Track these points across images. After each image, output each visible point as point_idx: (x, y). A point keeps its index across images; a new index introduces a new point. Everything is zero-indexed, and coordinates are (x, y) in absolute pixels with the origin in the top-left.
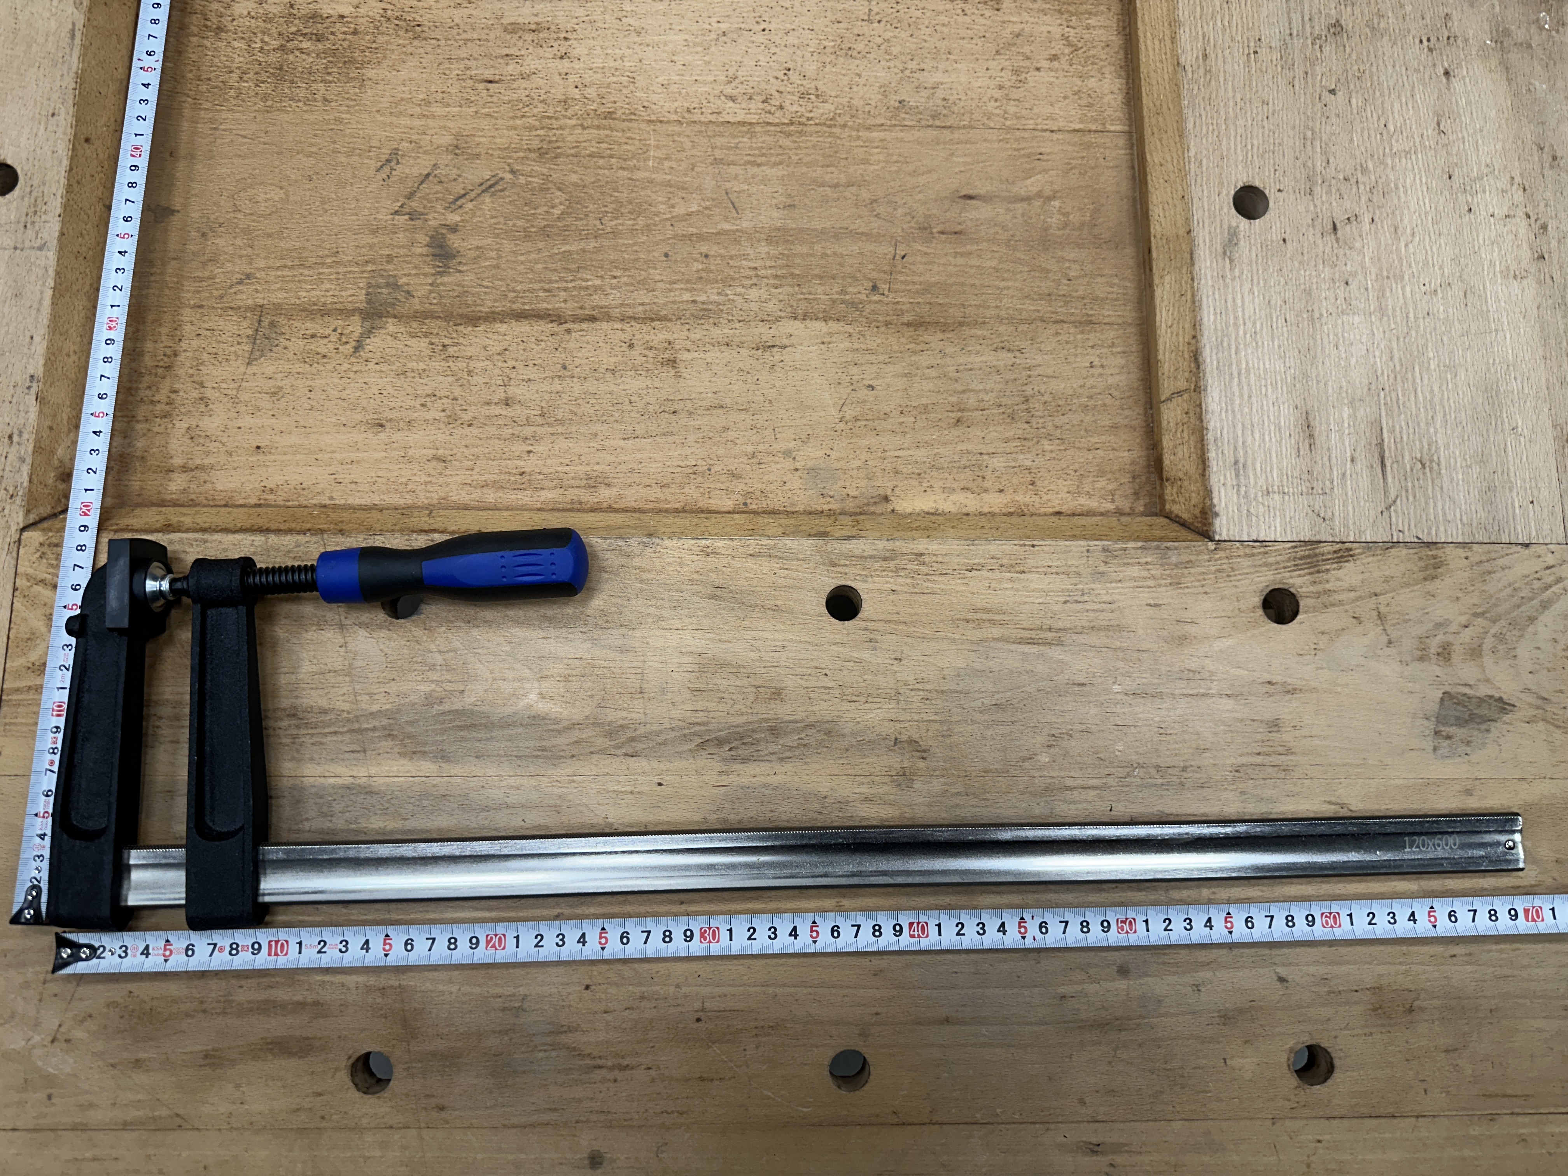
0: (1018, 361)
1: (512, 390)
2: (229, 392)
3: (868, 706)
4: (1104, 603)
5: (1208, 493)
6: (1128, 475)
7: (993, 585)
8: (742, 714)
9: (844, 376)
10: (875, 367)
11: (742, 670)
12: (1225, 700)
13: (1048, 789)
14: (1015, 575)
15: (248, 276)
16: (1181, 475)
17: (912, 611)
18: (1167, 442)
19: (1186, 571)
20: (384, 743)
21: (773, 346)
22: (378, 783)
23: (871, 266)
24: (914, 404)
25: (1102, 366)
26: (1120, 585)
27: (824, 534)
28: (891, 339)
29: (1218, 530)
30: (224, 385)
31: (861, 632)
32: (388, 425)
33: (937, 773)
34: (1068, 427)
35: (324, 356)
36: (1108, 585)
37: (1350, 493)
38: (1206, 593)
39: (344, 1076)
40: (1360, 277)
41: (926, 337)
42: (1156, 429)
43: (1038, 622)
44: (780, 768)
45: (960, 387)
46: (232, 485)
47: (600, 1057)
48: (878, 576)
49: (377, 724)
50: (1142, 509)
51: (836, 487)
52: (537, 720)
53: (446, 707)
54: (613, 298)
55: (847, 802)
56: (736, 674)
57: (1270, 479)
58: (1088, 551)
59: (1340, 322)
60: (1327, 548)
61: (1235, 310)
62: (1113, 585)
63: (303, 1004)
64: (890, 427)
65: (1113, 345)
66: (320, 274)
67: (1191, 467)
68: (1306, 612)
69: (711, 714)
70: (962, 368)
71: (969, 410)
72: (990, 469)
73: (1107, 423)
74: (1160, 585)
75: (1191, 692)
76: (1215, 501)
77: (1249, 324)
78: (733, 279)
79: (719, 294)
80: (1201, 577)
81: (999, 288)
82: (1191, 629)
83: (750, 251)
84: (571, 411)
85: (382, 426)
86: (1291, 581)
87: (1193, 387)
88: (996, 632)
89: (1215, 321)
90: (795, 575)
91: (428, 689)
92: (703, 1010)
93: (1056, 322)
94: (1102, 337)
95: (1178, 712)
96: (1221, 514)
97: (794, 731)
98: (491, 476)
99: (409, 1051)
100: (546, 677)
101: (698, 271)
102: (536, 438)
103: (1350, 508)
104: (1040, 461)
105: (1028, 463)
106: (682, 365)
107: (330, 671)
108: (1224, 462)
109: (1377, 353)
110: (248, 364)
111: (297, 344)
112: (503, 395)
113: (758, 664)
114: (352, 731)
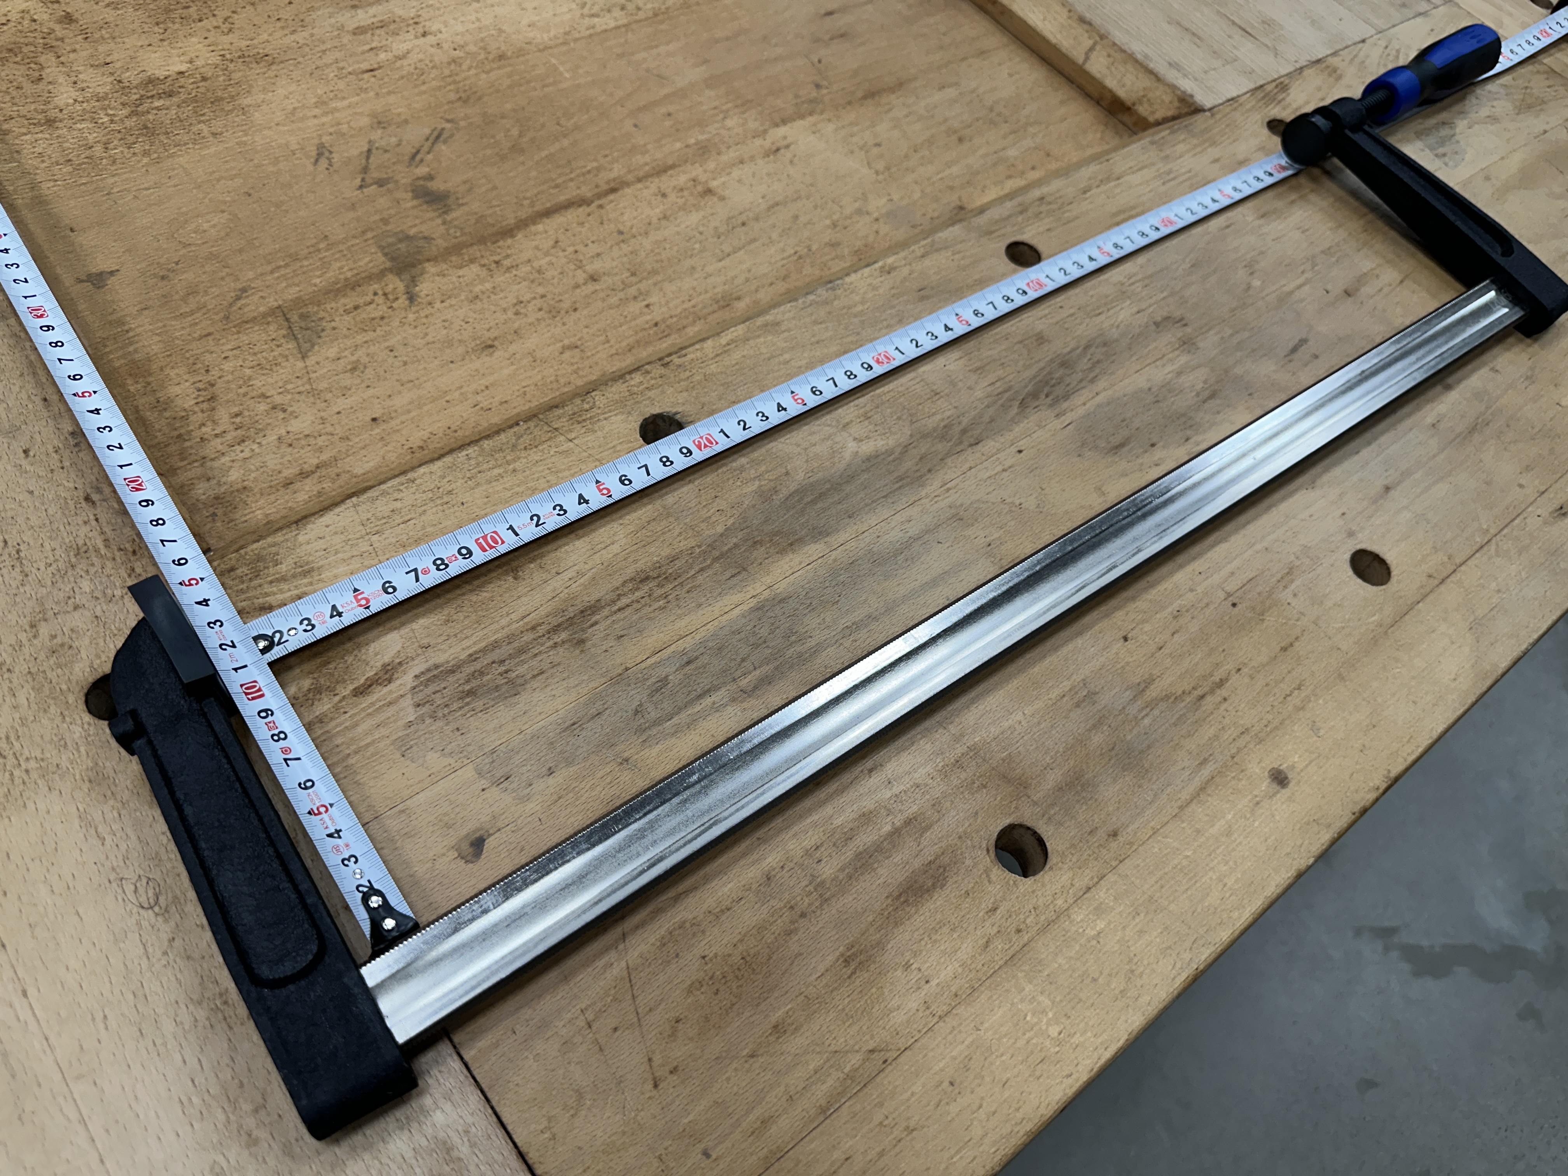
0: (961, 90)
1: (590, 268)
2: (301, 389)
3: (1112, 312)
4: (1186, 173)
5: (1173, 88)
6: (1101, 125)
8: (1029, 366)
9: (851, 146)
10: (869, 131)
14: (1117, 182)
15: (244, 290)
16: (1142, 93)
18: (1111, 83)
19: (1210, 134)
20: (755, 553)
21: (779, 149)
22: (781, 587)
24: (919, 142)
25: (1017, 73)
26: (1181, 158)
28: (861, 111)
29: (1202, 104)
30: (289, 387)
32: (496, 343)
33: (1204, 329)
34: (1034, 113)
35: (382, 318)
36: (1177, 162)
37: (1248, 54)
38: (1235, 140)
39: (999, 874)
41: (885, 101)
44: (1095, 388)
45: (940, 120)
46: (372, 464)
47: (1194, 688)
48: (1027, 226)
49: (735, 540)
51: (918, 217)
52: (872, 461)
53: (784, 492)
54: (617, 170)
58: (1142, 149)
60: (1269, 88)
62: (1179, 160)
63: (896, 832)
64: (916, 163)
65: (1011, 59)
66: (321, 259)
69: (1007, 379)
70: (929, 108)
71: (960, 130)
72: (1012, 158)
74: (1206, 148)
76: (1183, 89)
78: (705, 120)
79: (702, 134)
80: (1222, 134)
83: (702, 99)
84: (657, 261)
85: (491, 346)
86: (1271, 113)
87: (1098, 38)
90: (968, 253)
91: (754, 488)
92: (1229, 595)
93: (962, 60)
94: (1000, 57)
96: (1194, 95)
97: (1079, 357)
98: (631, 339)
99: (1035, 803)
100: (848, 424)
101: (671, 126)
102: (644, 293)
104: (1039, 140)
105: (1032, 145)
106: (718, 190)
107: (649, 523)
108: (1163, 66)
110: (303, 358)
111: (343, 322)
112: (585, 275)
114: (716, 559)
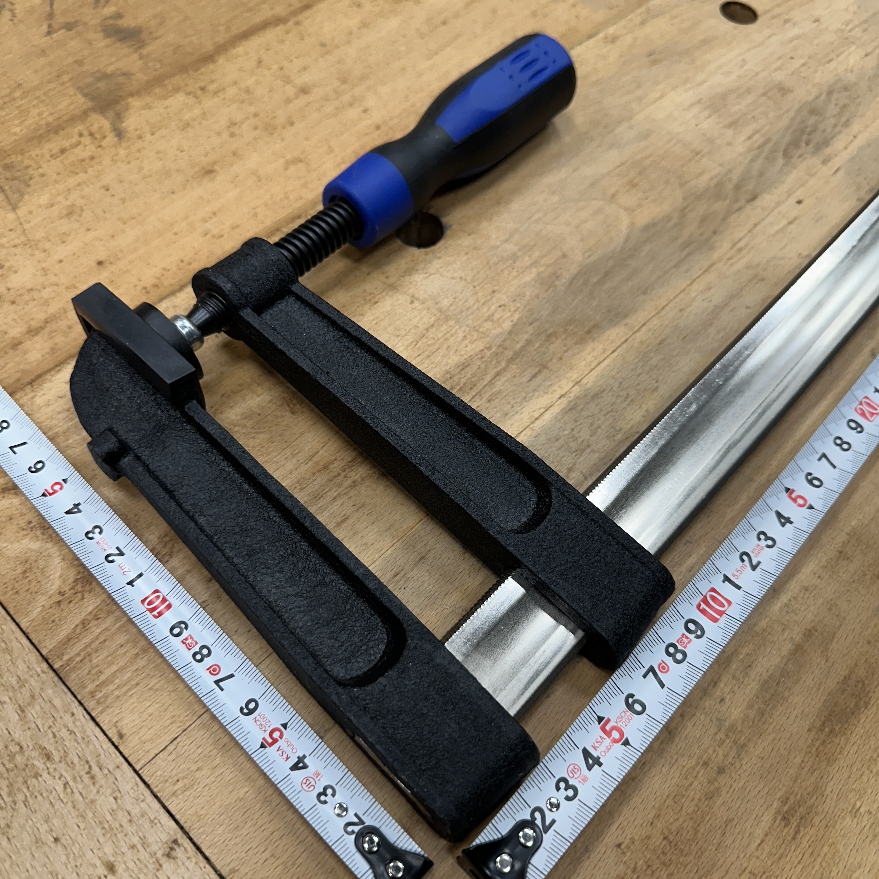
1: (298, 82)
2: (16, 241)
22: (590, 380)
35: (92, 158)
63: (798, 650)
69: (763, 132)
84: (366, 67)
85: (211, 171)
91: (533, 276)
110: (14, 209)
111: (51, 167)
112: (295, 90)
114: (511, 361)
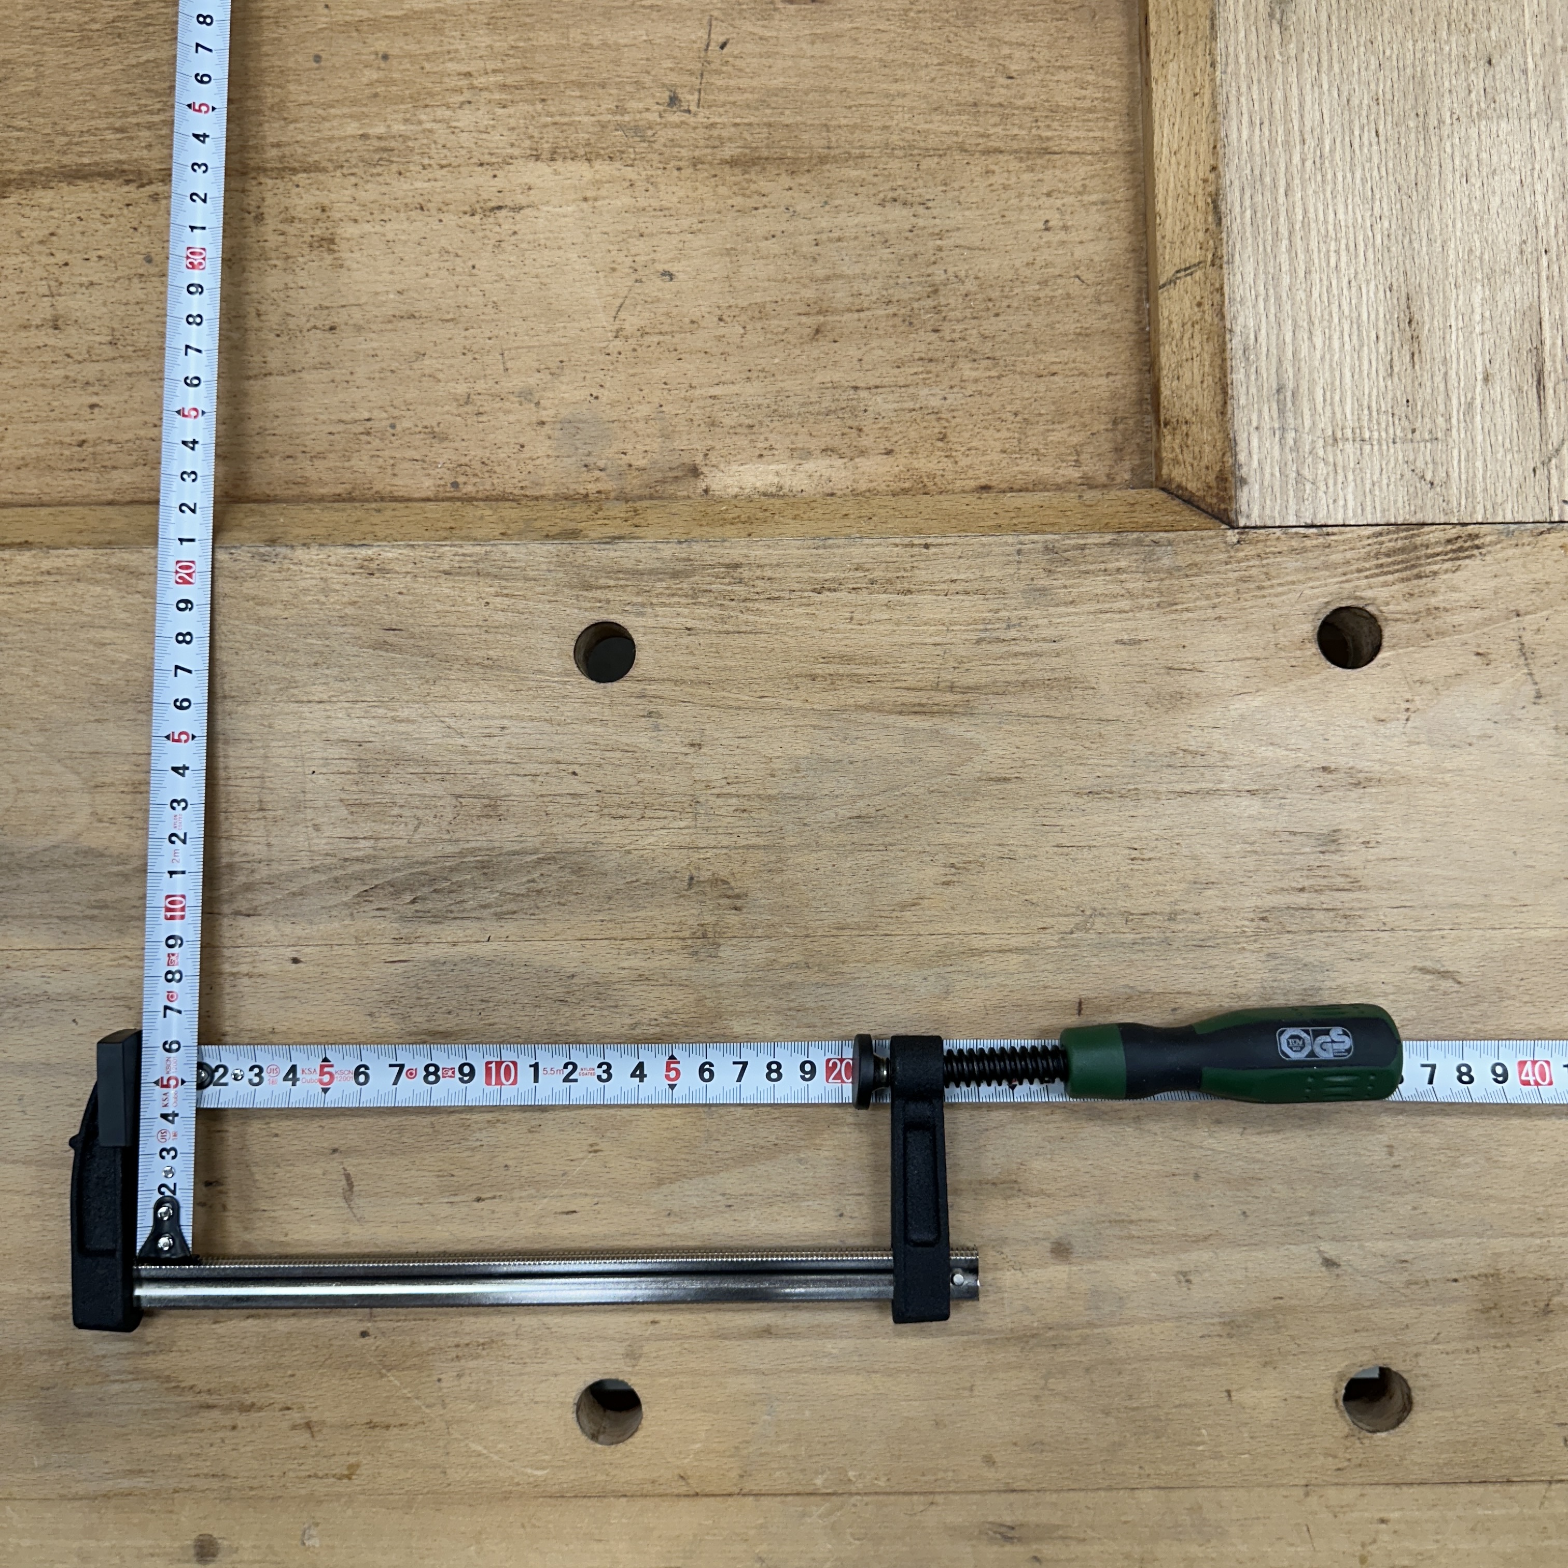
0: (921, 222)
3: (645, 824)
4: (1044, 640)
5: (1229, 444)
6: (1105, 418)
7: (857, 616)
8: (433, 841)
9: (621, 257)
10: (674, 240)
11: (432, 769)
12: (1245, 801)
13: (943, 956)
14: (894, 597)
16: (1188, 414)
17: (719, 663)
18: (1167, 357)
19: (1185, 582)
21: (500, 208)
23: (669, 64)
24: (743, 303)
25: (1065, 228)
26: (1071, 609)
27: (572, 535)
28: (702, 190)
29: (1244, 508)
31: (633, 700)
33: (759, 932)
34: (1005, 336)
36: (1052, 610)
37: (1479, 438)
38: (1219, 618)
40: (1515, 50)
41: (763, 184)
42: (1153, 335)
43: (932, 677)
44: (494, 929)
45: (820, 273)
47: (209, 1392)
48: (663, 604)
50: (1127, 476)
51: (610, 452)
52: (90, 857)
55: (608, 984)
56: (423, 777)
57: (1339, 416)
58: (1019, 552)
59: (1473, 132)
60: (1434, 535)
61: (1287, 120)
62: (1062, 609)
64: (700, 344)
65: (1084, 190)
67: (1204, 400)
68: (1393, 647)
69: (381, 844)
70: (824, 237)
71: (835, 312)
72: (870, 414)
73: (1072, 327)
74: (1141, 608)
75: (1188, 788)
76: (1242, 457)
77: (1311, 142)
78: (431, 95)
79: (406, 121)
80: (1211, 592)
81: (887, 96)
82: (1192, 682)
83: (461, 46)
86: (1369, 594)
87: (1210, 256)
88: (862, 695)
89: (1250, 137)
90: (521, 604)
92: (371, 1319)
93: (987, 152)
94: (1065, 176)
95: (1166, 822)
96: (1251, 480)
97: (520, 868)
101: (370, 84)
102: (104, 383)
103: (1479, 464)
104: (955, 399)
105: (935, 402)
106: (344, 246)
108: (1260, 389)
109: (1539, 187)
112: (48, 313)
113: (460, 758)
